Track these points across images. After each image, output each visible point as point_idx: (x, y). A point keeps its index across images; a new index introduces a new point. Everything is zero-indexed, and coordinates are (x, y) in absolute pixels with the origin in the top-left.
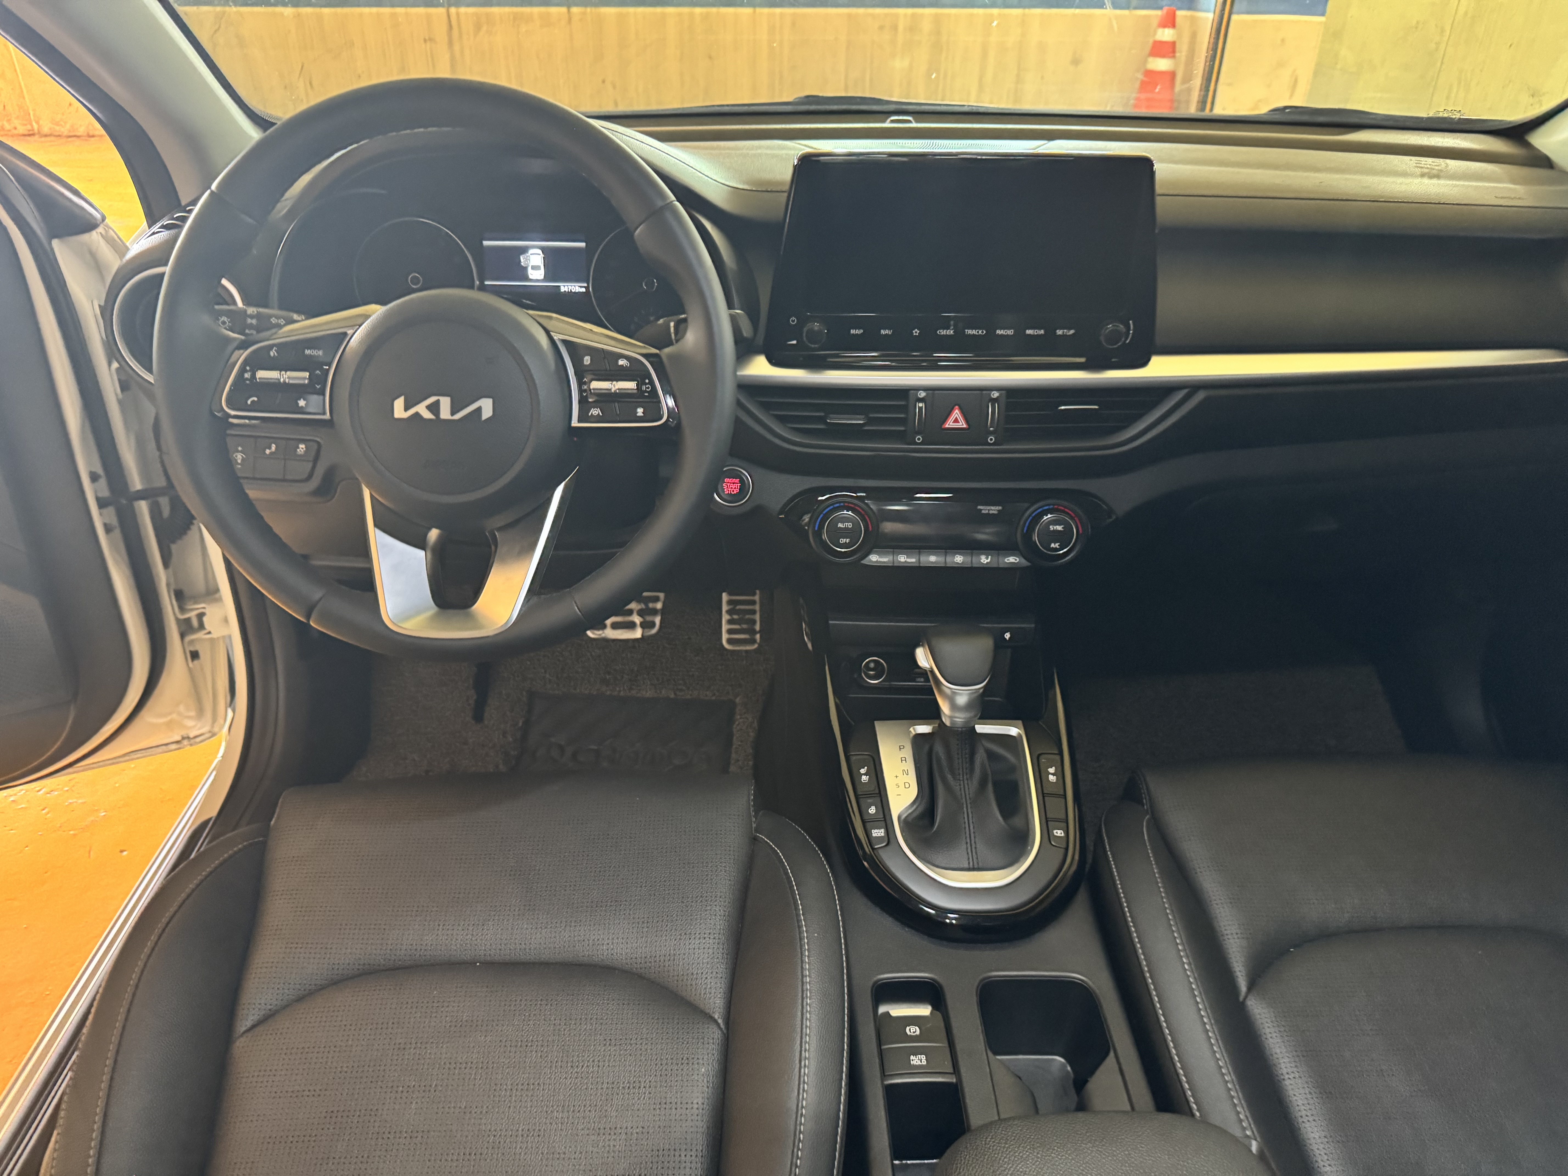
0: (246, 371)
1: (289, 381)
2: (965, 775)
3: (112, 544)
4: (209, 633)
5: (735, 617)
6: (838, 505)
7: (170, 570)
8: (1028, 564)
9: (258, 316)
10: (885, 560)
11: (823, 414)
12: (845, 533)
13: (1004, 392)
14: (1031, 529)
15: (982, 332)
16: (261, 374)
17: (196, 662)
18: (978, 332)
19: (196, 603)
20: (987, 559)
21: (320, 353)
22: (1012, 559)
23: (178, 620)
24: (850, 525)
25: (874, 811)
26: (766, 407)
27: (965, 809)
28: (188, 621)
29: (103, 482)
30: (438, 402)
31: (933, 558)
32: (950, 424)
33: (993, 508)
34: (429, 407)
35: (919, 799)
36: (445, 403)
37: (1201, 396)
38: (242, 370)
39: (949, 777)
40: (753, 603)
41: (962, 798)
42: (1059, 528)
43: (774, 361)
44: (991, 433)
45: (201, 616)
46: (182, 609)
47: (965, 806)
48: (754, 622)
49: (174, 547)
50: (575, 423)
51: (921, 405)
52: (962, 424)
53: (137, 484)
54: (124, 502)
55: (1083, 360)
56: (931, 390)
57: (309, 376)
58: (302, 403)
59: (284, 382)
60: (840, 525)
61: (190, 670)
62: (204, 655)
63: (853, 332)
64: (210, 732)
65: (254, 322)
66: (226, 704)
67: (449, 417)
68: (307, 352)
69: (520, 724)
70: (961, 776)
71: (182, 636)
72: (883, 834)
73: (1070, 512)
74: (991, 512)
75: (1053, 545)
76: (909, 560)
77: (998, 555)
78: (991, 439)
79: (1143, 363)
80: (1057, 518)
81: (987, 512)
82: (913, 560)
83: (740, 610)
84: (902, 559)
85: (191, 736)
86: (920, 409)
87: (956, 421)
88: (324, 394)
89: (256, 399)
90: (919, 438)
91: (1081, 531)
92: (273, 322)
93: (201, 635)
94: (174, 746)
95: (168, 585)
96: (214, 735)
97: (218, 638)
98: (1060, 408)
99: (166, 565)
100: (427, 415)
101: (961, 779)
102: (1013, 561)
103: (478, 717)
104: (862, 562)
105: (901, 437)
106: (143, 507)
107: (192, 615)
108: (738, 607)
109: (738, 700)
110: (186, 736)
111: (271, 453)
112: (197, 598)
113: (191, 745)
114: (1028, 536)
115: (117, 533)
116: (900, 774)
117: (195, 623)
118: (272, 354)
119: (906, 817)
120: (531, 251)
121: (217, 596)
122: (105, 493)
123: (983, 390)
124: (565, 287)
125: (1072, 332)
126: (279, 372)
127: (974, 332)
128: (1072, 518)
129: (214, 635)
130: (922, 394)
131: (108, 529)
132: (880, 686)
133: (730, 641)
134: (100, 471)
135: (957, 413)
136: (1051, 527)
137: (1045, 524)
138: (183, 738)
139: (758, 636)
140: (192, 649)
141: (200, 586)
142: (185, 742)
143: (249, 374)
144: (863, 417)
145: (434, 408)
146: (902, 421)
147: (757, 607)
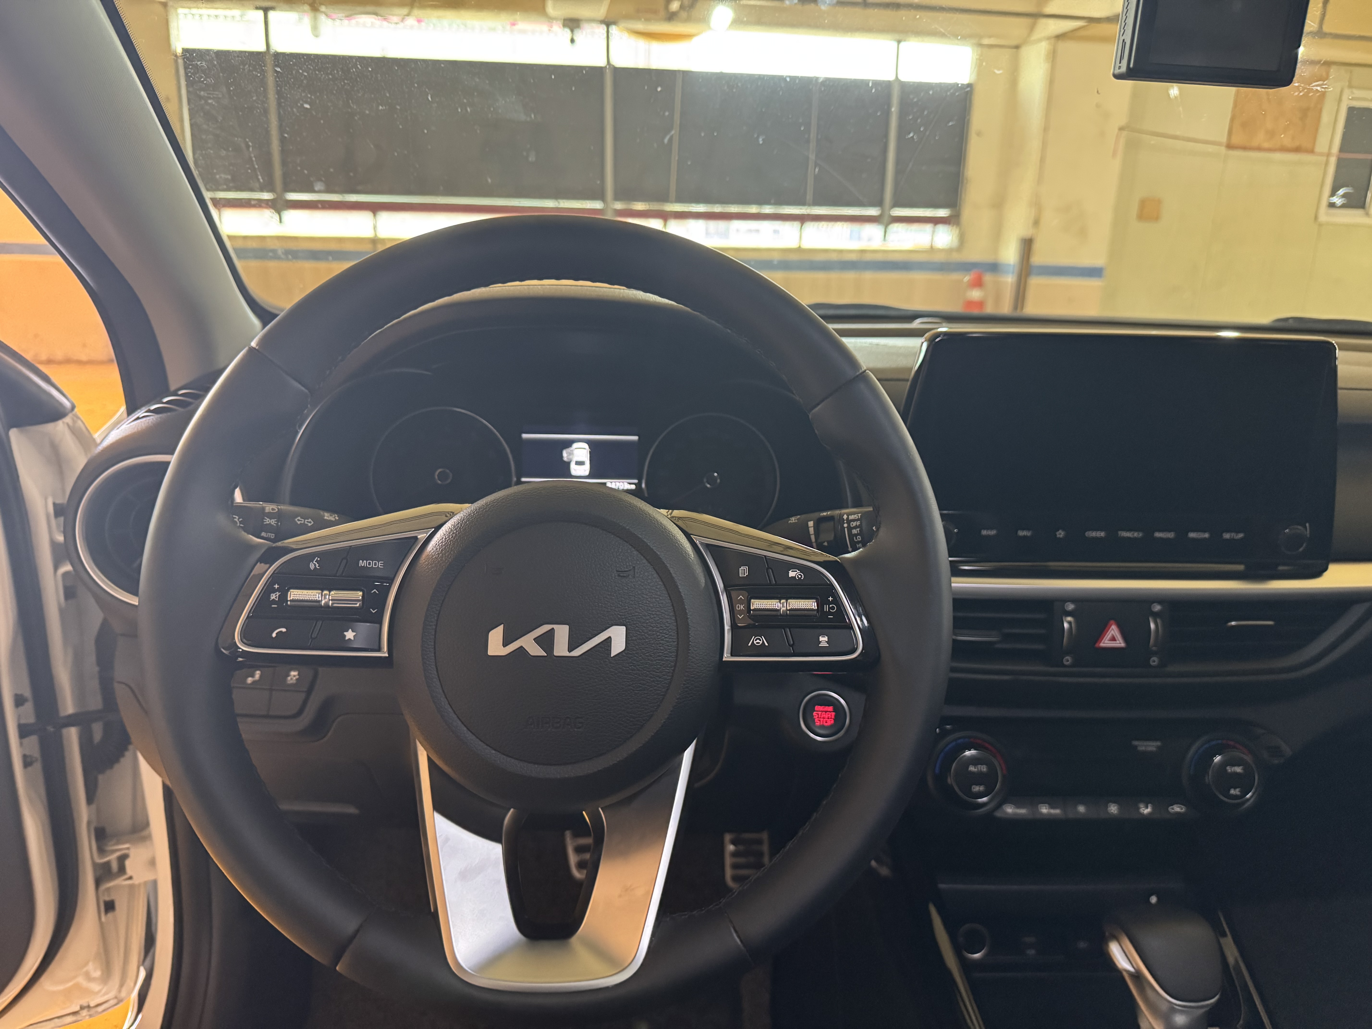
0: (274, 591)
1: (332, 604)
3: (29, 781)
4: (130, 878)
6: (962, 741)
7: (94, 806)
8: (1196, 814)
9: (279, 515)
10: (1024, 811)
12: (978, 778)
13: (1166, 604)
16: (295, 594)
17: (110, 915)
18: (1133, 535)
19: (118, 843)
20: (1148, 809)
21: (380, 564)
22: (1177, 809)
23: (95, 865)
24: (984, 768)
28: (108, 864)
29: (29, 707)
30: (551, 632)
31: (1082, 809)
32: (1106, 643)
33: (1151, 744)
34: (537, 640)
36: (562, 633)
38: (268, 589)
42: (1238, 769)
44: (1155, 654)
45: (122, 859)
46: (102, 851)
48: (761, 854)
49: (101, 777)
50: (727, 657)
51: (1069, 619)
52: (1120, 643)
53: (68, 706)
54: (52, 730)
55: (1241, 567)
56: (1080, 601)
57: (363, 597)
58: (350, 635)
59: (327, 605)
61: (102, 925)
62: (121, 906)
63: (985, 533)
64: (116, 997)
65: (273, 522)
66: (139, 962)
67: (567, 654)
68: (362, 563)
71: (98, 882)
73: (1243, 749)
74: (1149, 749)
75: (1232, 792)
76: (1052, 811)
77: (1162, 804)
78: (1154, 660)
79: (1318, 573)
80: (1235, 757)
81: (1144, 748)
82: (1059, 812)
84: (1045, 810)
85: (92, 1004)
86: (1070, 623)
87: (1113, 639)
88: (380, 623)
89: (284, 630)
90: (1068, 660)
92: (299, 522)
93: (120, 881)
94: (69, 1019)
95: (89, 823)
96: (120, 1001)
97: (139, 885)
98: (1230, 624)
99: (90, 800)
100: (535, 650)
102: (1179, 810)
104: (995, 814)
105: (1043, 657)
106: (72, 735)
107: (113, 858)
110: (85, 1004)
111: (254, 682)
112: (119, 837)
113: (90, 1016)
115: (38, 767)
117: (115, 866)
118: (312, 566)
120: (575, 445)
121: (144, 833)
122: (31, 719)
123: (1142, 602)
124: (612, 484)
125: (1241, 536)
126: (320, 591)
127: (1130, 534)
129: (136, 881)
130: (1071, 606)
131: (27, 762)
133: (735, 878)
134: (27, 693)
135: (1114, 631)
136: (1228, 768)
137: (1220, 765)
138: (82, 1008)
140: (107, 899)
141: (125, 820)
142: (84, 1013)
143: (278, 594)
144: (996, 632)
145: (546, 641)
146: (1048, 639)
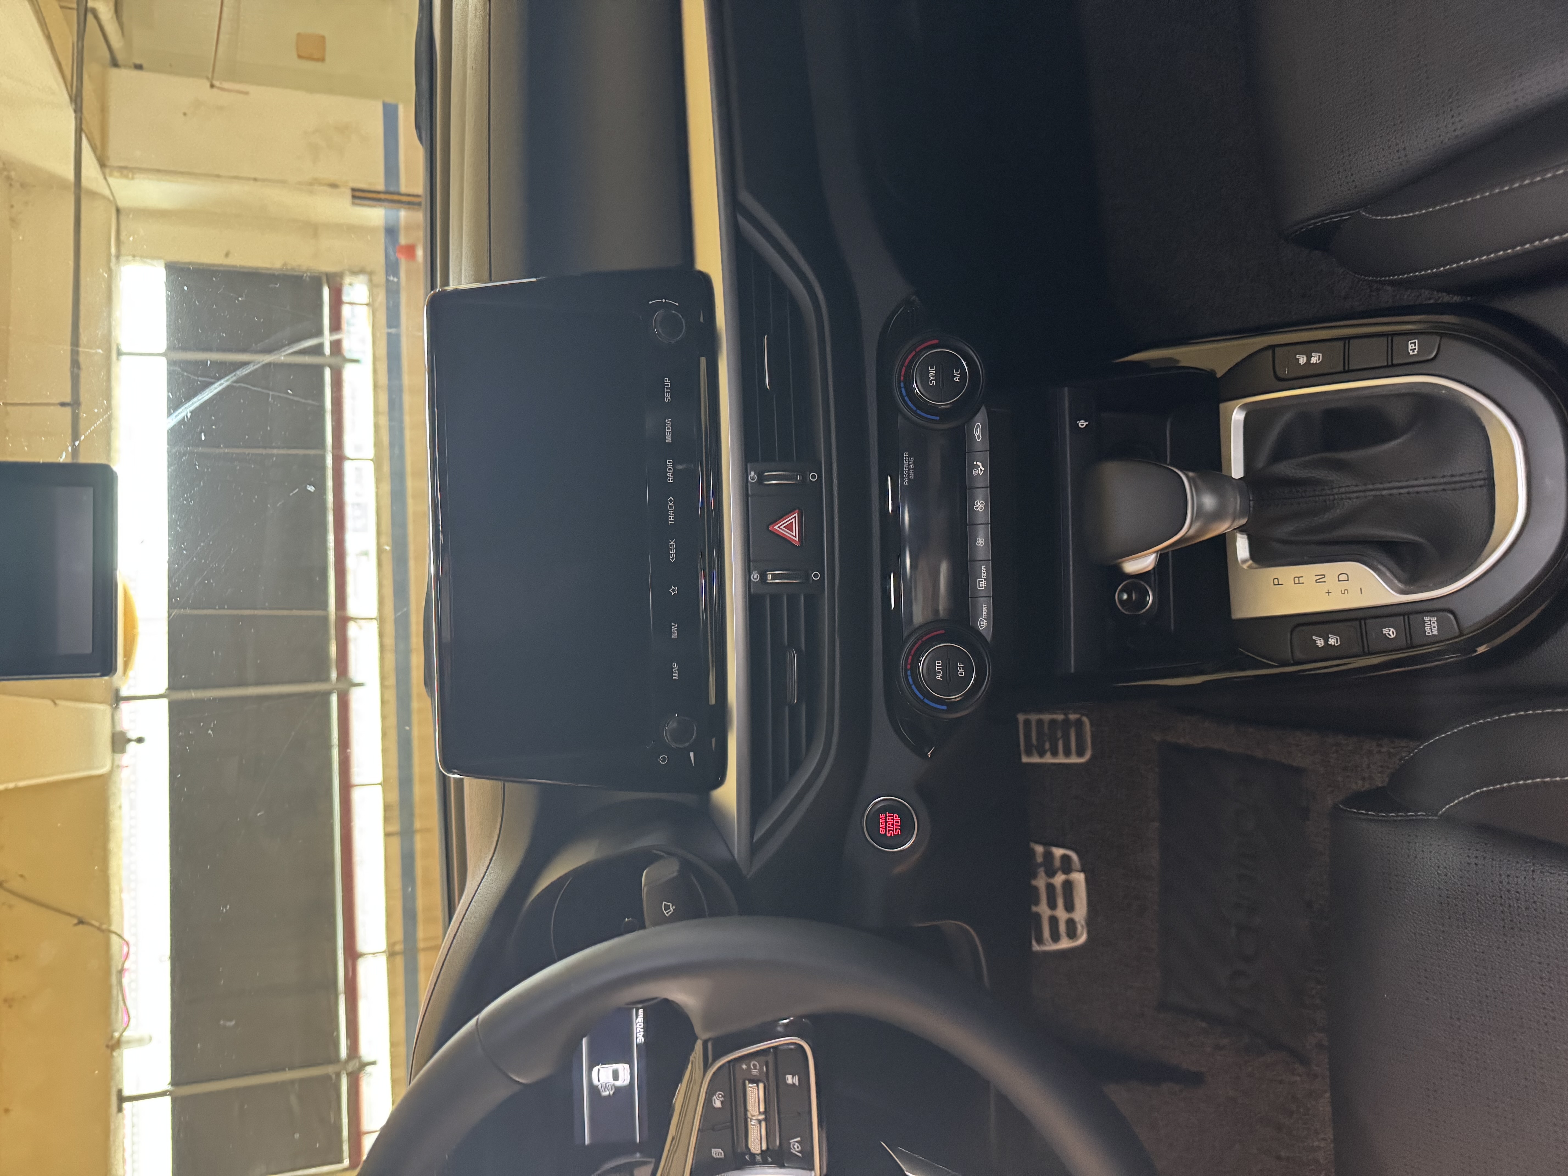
2: (1324, 493)
5: (1047, 746)
6: (910, 678)
8: (983, 410)
10: (985, 609)
11: (787, 709)
12: (950, 670)
13: (749, 466)
14: (932, 410)
15: (671, 501)
18: (671, 507)
20: (979, 466)
24: (939, 663)
25: (1392, 630)
26: (780, 787)
27: (1384, 492)
31: (980, 542)
32: (793, 536)
33: (906, 464)
35: (1365, 559)
37: (746, 198)
39: (1328, 516)
40: (1027, 722)
41: (1366, 497)
42: (932, 372)
43: (719, 779)
44: (804, 478)
47: (1378, 493)
48: (1053, 722)
51: (769, 577)
52: (794, 519)
55: (703, 360)
56: (749, 564)
60: (939, 677)
63: (675, 676)
69: (1204, 1025)
70: (1327, 497)
72: (1434, 619)
73: (910, 357)
74: (912, 466)
75: (957, 379)
76: (984, 575)
77: (971, 452)
78: (812, 477)
79: (705, 280)
80: (918, 375)
81: (912, 472)
82: (984, 569)
83: (1038, 740)
84: (982, 584)
86: (775, 577)
87: (789, 527)
90: (815, 576)
91: (936, 341)
98: (768, 387)
101: (1332, 497)
102: (979, 430)
103: (1194, 1079)
104: (989, 638)
105: (812, 601)
108: (1034, 742)
109: (1158, 738)
114: (945, 415)
116: (1324, 587)
119: (1400, 581)
123: (746, 494)
124: (639, 1036)
125: (667, 381)
127: (671, 511)
128: (918, 355)
130: (755, 575)
132: (1157, 590)
133: (1080, 753)
135: (780, 527)
136: (930, 383)
137: (926, 392)
139: (1073, 717)
144: (788, 653)
146: (793, 600)
147: (1034, 717)
